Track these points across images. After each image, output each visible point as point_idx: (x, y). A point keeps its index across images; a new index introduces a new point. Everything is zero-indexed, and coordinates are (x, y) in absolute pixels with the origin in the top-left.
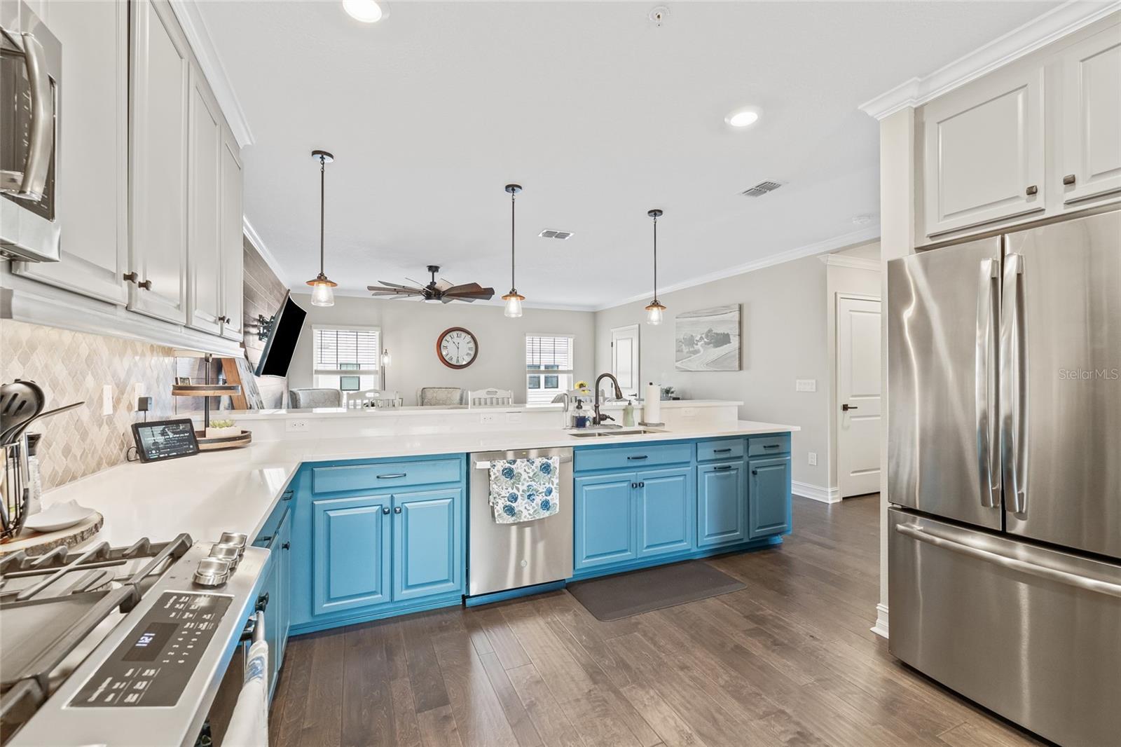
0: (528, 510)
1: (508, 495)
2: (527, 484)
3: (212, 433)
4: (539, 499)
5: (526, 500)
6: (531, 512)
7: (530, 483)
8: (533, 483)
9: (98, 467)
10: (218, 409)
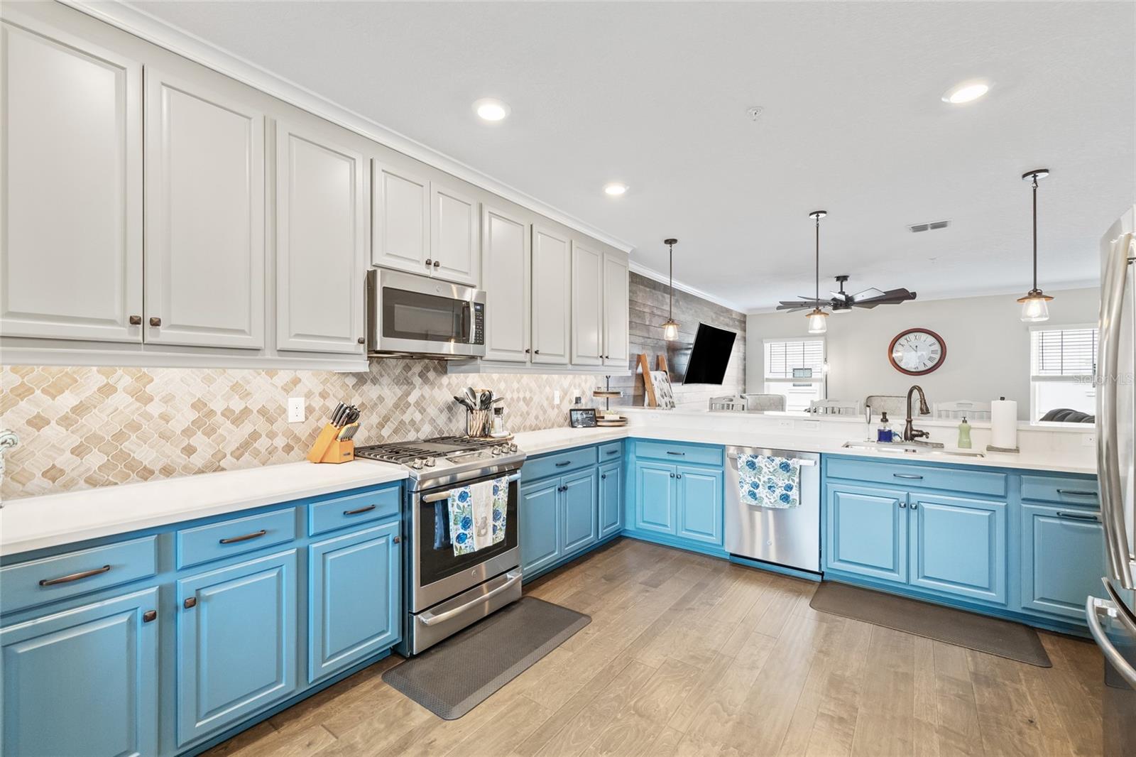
0: (769, 499)
1: (751, 482)
2: (767, 477)
3: (608, 417)
4: (779, 492)
5: (767, 490)
6: (772, 501)
7: (771, 477)
8: (773, 477)
9: (552, 426)
10: (643, 405)
